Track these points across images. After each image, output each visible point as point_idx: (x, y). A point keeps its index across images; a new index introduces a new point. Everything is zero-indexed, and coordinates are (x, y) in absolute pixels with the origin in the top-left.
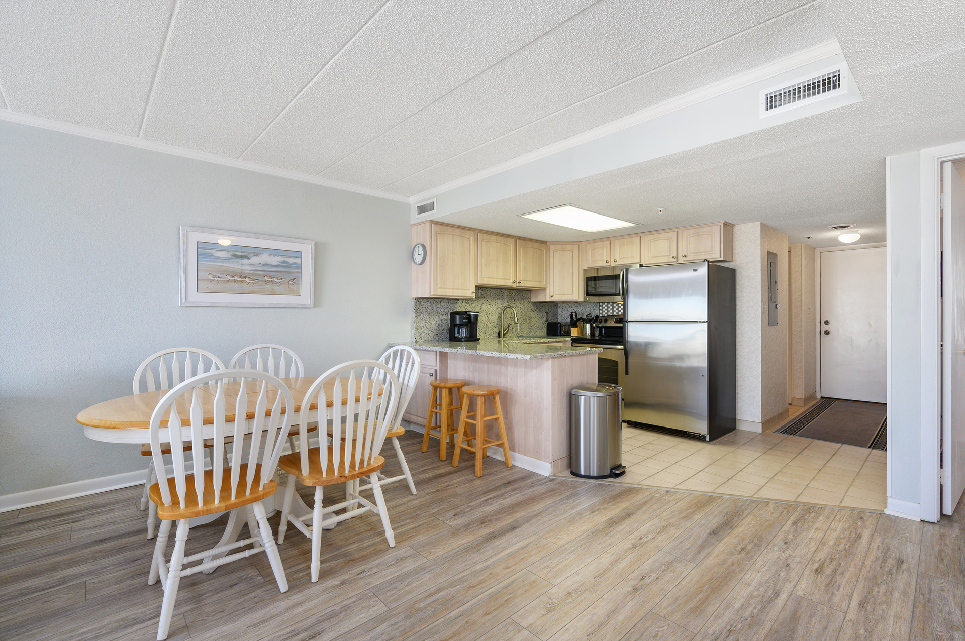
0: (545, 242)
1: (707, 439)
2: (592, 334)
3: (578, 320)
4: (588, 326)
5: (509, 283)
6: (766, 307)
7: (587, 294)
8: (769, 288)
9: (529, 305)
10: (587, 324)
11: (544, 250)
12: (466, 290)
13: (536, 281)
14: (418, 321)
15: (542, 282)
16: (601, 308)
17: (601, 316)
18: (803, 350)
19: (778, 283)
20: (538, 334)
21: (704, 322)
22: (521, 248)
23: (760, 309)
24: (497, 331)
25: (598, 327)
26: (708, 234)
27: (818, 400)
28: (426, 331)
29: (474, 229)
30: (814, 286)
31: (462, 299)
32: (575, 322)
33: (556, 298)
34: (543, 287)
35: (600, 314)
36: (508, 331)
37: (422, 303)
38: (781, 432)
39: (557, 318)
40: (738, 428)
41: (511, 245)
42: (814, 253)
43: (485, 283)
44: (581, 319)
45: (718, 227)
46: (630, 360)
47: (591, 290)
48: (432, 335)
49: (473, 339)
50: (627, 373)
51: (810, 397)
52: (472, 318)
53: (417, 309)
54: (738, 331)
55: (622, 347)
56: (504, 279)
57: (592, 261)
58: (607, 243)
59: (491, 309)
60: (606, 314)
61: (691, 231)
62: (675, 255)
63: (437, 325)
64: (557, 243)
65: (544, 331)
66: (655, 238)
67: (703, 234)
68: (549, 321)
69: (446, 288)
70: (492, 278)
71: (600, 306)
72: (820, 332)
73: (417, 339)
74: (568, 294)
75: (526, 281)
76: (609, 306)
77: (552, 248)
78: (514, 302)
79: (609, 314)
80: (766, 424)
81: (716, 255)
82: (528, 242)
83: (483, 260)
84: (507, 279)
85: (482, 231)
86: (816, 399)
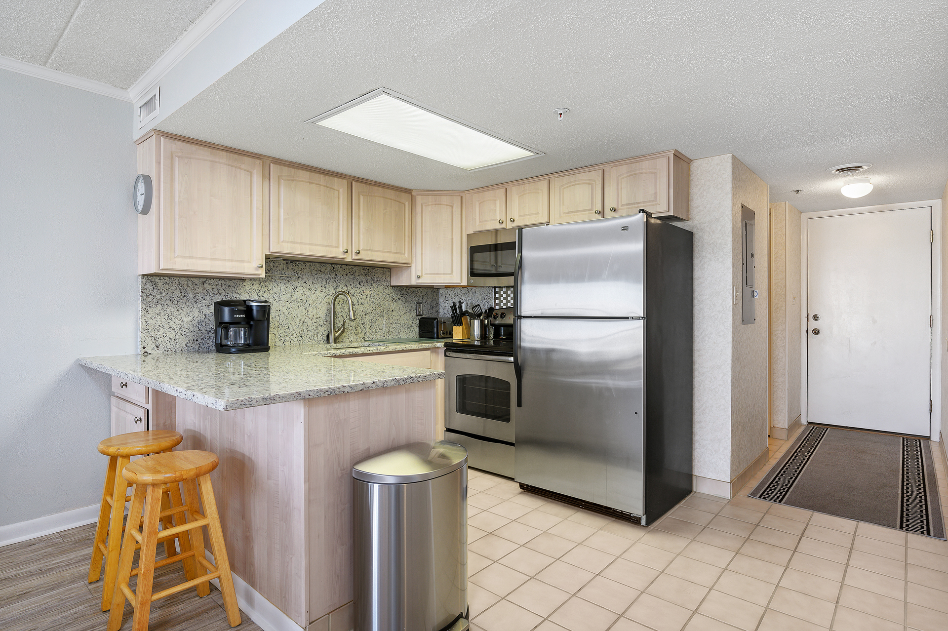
0: (408, 191)
1: (643, 522)
2: (484, 336)
3: (463, 314)
4: (476, 323)
5: (336, 253)
6: (739, 294)
7: (473, 273)
8: (743, 264)
9: (388, 291)
10: (476, 321)
11: (407, 204)
12: (243, 261)
13: (390, 252)
14: (149, 316)
15: (401, 253)
16: (497, 296)
17: (497, 307)
18: (787, 358)
19: (755, 256)
20: (403, 335)
21: (638, 318)
22: (362, 197)
23: (731, 297)
24: (326, 333)
25: (493, 325)
26: (650, 173)
27: (803, 428)
28: (171, 335)
29: (262, 155)
30: (800, 266)
31: (251, 279)
32: (458, 317)
33: (426, 280)
34: (404, 261)
35: (496, 305)
36: (343, 332)
37: (160, 285)
38: (760, 497)
39: (438, 312)
40: (694, 489)
41: (341, 190)
42: (800, 219)
43: (285, 251)
44: (467, 312)
45: (665, 160)
46: (525, 381)
47: (478, 267)
48: (182, 341)
49: (259, 347)
50: (519, 404)
51: (795, 424)
52: (255, 312)
53: (145, 295)
54: (697, 333)
55: (512, 359)
56: (327, 246)
57: (480, 222)
58: (501, 192)
59: (313, 297)
60: (504, 305)
61: (624, 169)
62: (600, 208)
63: (195, 323)
64: (428, 192)
65: (415, 332)
66: (571, 182)
67: (642, 173)
68: (424, 316)
69: (196, 258)
70: (301, 243)
71: (496, 293)
72: (807, 330)
73: (148, 350)
74: (444, 274)
75: (372, 251)
76: (509, 292)
77: (419, 200)
78: (359, 286)
79: (509, 305)
80: (738, 482)
81: (662, 207)
82: (375, 188)
83: (282, 211)
84: (330, 246)
85: (278, 162)
86: (801, 425)
